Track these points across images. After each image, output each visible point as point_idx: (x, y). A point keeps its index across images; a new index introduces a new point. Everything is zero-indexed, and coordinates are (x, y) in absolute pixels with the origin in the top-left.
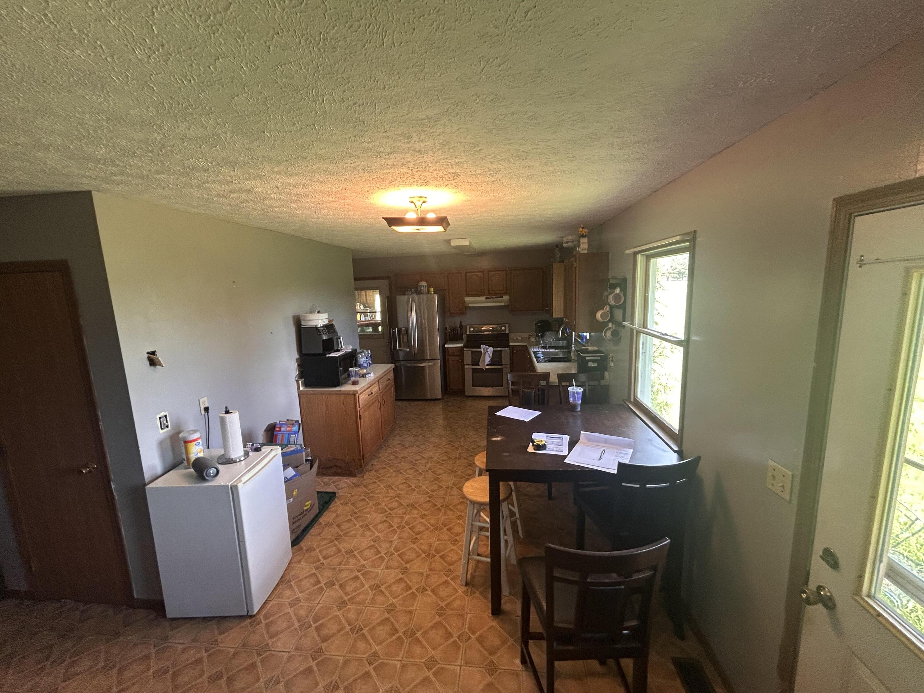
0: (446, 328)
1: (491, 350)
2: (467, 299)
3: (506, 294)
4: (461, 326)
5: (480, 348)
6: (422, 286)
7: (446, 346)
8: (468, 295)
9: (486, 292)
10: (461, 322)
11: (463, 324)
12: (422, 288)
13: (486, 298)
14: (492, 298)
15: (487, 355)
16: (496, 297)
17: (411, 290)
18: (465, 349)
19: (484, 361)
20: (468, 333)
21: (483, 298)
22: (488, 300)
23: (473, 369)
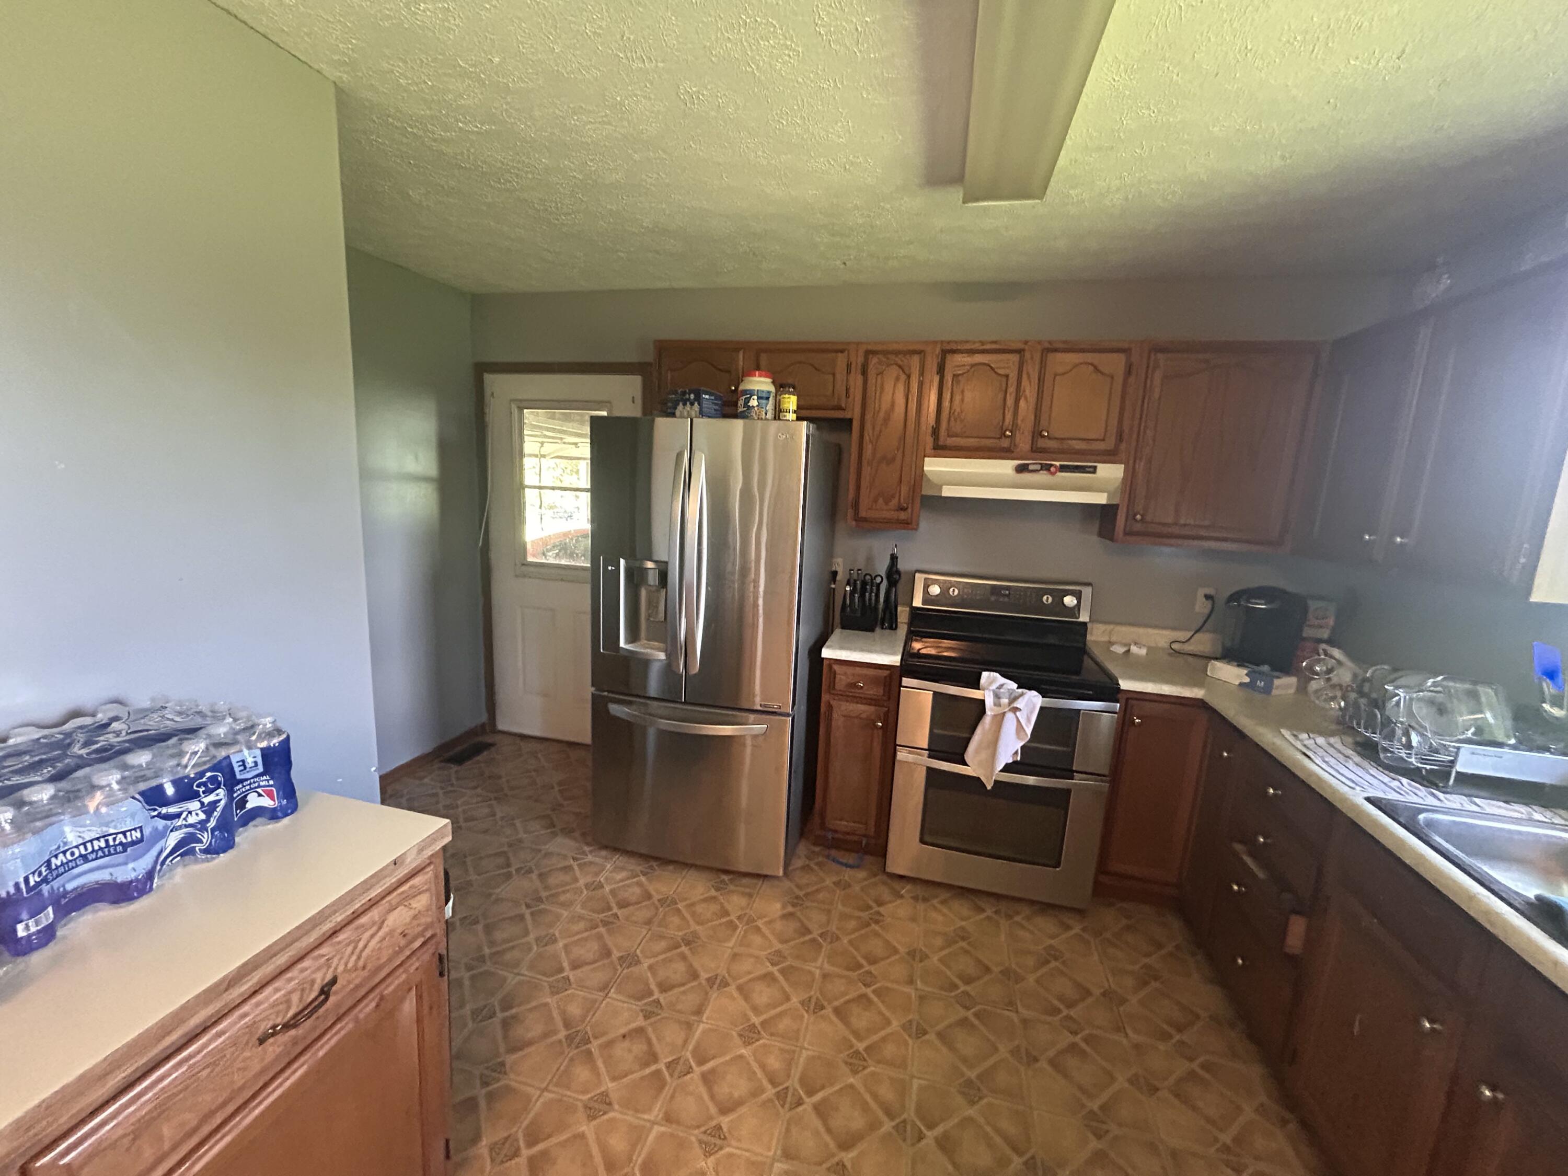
0: (835, 573)
1: (1032, 701)
2: (934, 466)
3: (1110, 456)
4: (893, 574)
5: (976, 685)
6: (751, 393)
7: (826, 653)
8: (941, 450)
9: (1024, 442)
10: (894, 558)
11: (902, 566)
12: (754, 402)
13: (1021, 469)
14: (1047, 468)
15: (1010, 722)
16: (1063, 469)
17: (698, 399)
18: (906, 681)
19: (993, 744)
20: (918, 602)
21: (1005, 467)
22: (1026, 477)
23: (930, 770)
